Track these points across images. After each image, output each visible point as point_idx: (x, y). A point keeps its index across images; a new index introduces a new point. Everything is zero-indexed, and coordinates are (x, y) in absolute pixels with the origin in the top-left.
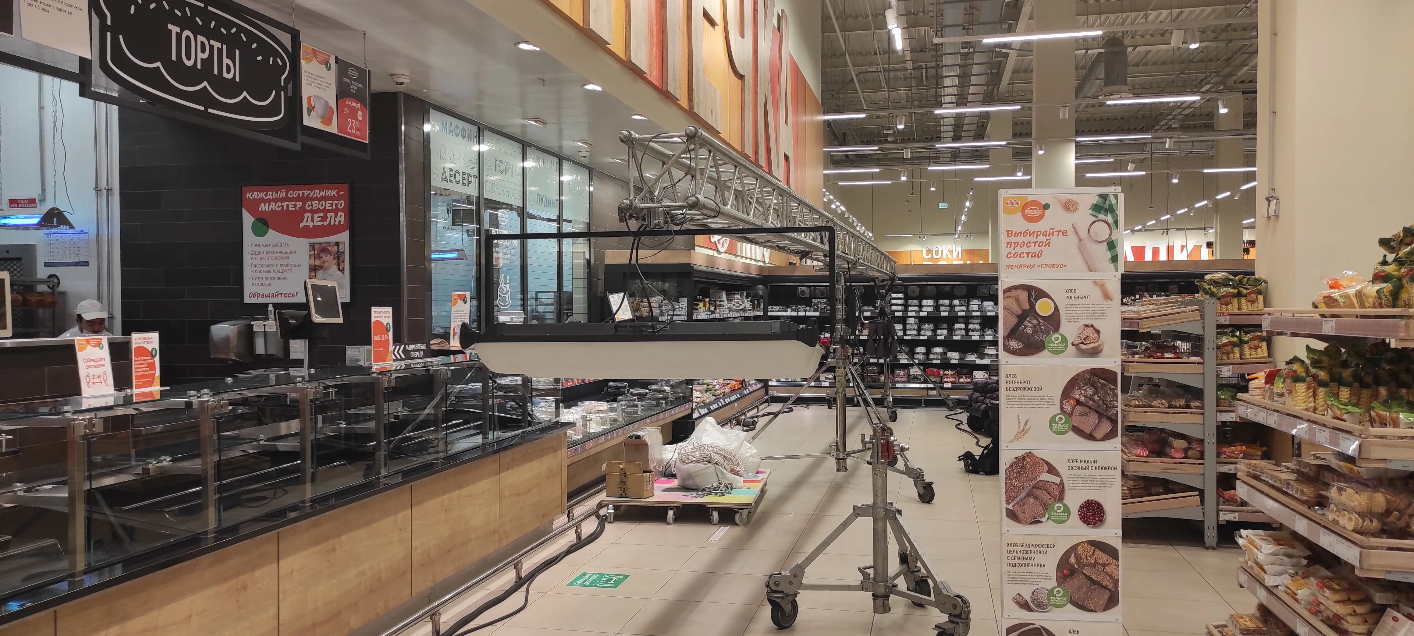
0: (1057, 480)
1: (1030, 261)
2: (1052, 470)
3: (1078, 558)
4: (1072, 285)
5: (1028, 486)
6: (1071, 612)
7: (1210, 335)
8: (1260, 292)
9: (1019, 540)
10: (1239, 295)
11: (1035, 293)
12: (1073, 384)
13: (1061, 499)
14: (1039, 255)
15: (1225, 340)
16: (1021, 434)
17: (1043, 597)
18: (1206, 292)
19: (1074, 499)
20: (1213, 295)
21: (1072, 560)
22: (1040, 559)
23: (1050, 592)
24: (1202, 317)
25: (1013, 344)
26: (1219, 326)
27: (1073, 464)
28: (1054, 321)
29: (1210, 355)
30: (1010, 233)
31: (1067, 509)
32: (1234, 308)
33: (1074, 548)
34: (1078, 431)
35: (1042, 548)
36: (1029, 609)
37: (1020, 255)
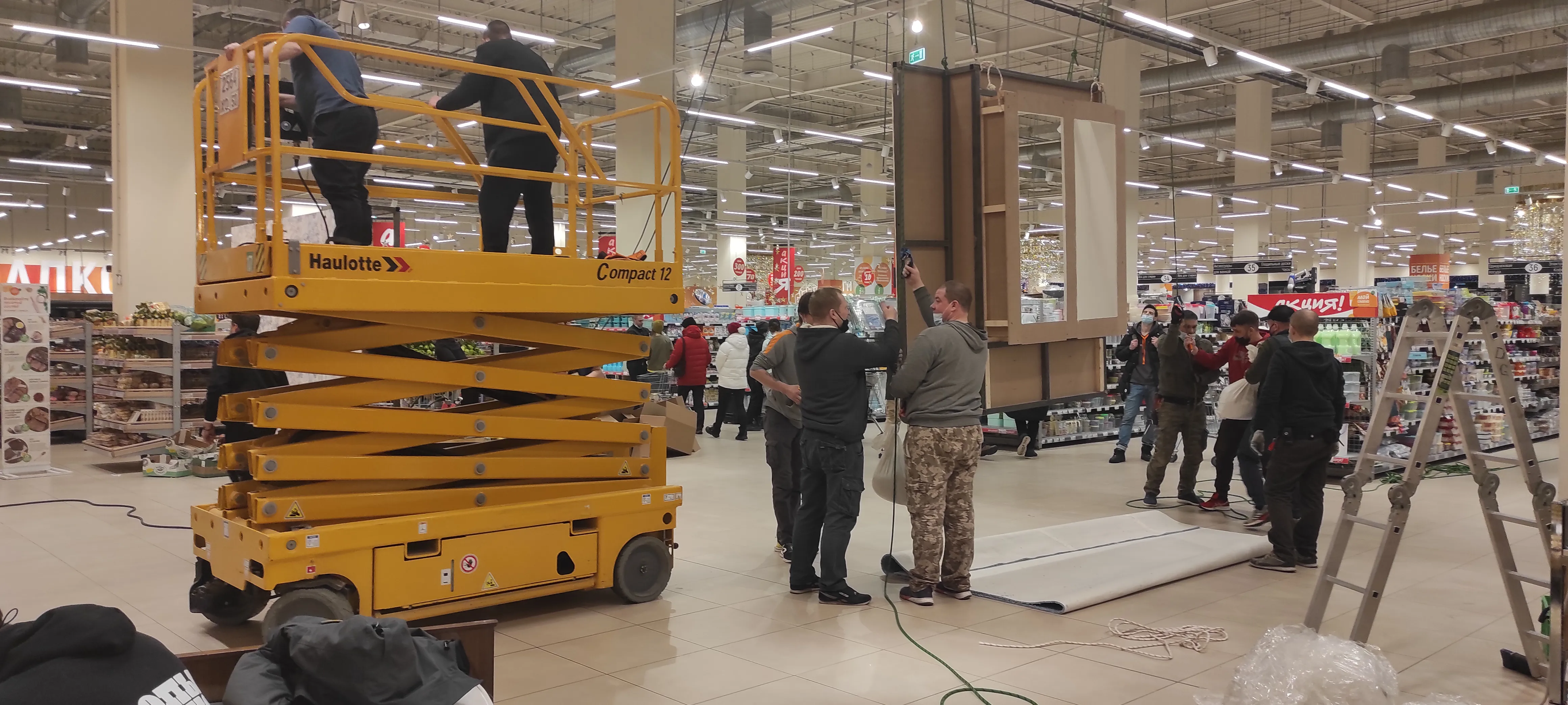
0: (25, 386)
1: (14, 309)
2: (23, 383)
3: (33, 413)
4: (30, 318)
5: (13, 389)
6: (31, 433)
7: (89, 339)
8: (114, 320)
9: (9, 409)
10: (104, 321)
11: (16, 320)
12: (32, 352)
13: (26, 393)
14: (17, 307)
15: (96, 343)
16: (10, 371)
17: (19, 428)
18: (87, 319)
19: (32, 393)
20: (91, 321)
21: (31, 414)
22: (18, 415)
23: (22, 426)
24: (85, 331)
25: (7, 338)
26: (93, 336)
27: (31, 381)
28: (23, 330)
29: (89, 349)
30: (5, 299)
31: (29, 396)
32: (99, 327)
33: (31, 411)
34: (33, 369)
35: (19, 411)
36: (14, 433)
37: (9, 307)
